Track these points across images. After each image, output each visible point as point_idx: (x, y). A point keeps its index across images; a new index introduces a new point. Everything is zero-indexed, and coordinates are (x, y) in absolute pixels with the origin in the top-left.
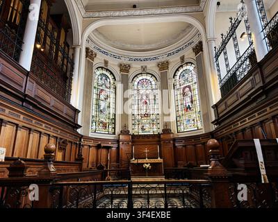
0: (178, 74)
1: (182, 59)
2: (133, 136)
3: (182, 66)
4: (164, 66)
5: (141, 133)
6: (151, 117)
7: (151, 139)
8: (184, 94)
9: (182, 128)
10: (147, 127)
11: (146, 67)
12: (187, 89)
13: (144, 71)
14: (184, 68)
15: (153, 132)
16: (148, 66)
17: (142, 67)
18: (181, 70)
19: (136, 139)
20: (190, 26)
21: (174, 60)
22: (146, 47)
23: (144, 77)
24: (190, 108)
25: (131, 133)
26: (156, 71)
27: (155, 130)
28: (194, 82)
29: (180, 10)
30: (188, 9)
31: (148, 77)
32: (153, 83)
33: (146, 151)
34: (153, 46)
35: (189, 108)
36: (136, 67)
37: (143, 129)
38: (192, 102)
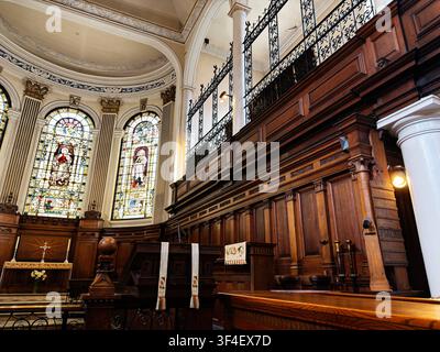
0: (133, 124)
1: (144, 103)
2: (25, 217)
3: (141, 114)
4: (111, 106)
5: (42, 213)
6: (70, 188)
7: (59, 227)
8: (135, 158)
9: (119, 214)
10: (57, 204)
11: (79, 99)
12: (142, 152)
13: (74, 104)
14: (144, 119)
15: (68, 214)
16: (84, 99)
17: (71, 97)
18: (138, 120)
19: (28, 224)
20: (163, 58)
21: (131, 102)
22: (86, 66)
23: (72, 114)
24: (140, 183)
25: (20, 211)
26: (97, 111)
27: (72, 210)
28: (154, 143)
29: (152, 29)
30: (165, 32)
31: (80, 117)
32: (87, 129)
33: (45, 248)
34: (100, 68)
35: (138, 182)
36: (59, 94)
37: (48, 207)
38: (145, 173)
